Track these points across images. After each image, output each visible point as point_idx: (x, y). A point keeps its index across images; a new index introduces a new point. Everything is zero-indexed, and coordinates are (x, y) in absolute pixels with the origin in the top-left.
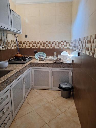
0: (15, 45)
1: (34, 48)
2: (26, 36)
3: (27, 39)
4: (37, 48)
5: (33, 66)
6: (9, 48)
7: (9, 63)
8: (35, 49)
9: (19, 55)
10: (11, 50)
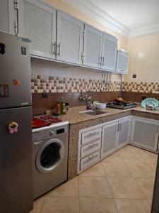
0: (119, 86)
1: (143, 91)
2: (134, 76)
3: (134, 80)
4: (147, 92)
5: (134, 115)
6: (110, 90)
7: (107, 107)
8: (145, 93)
9: (120, 99)
10: (113, 93)
